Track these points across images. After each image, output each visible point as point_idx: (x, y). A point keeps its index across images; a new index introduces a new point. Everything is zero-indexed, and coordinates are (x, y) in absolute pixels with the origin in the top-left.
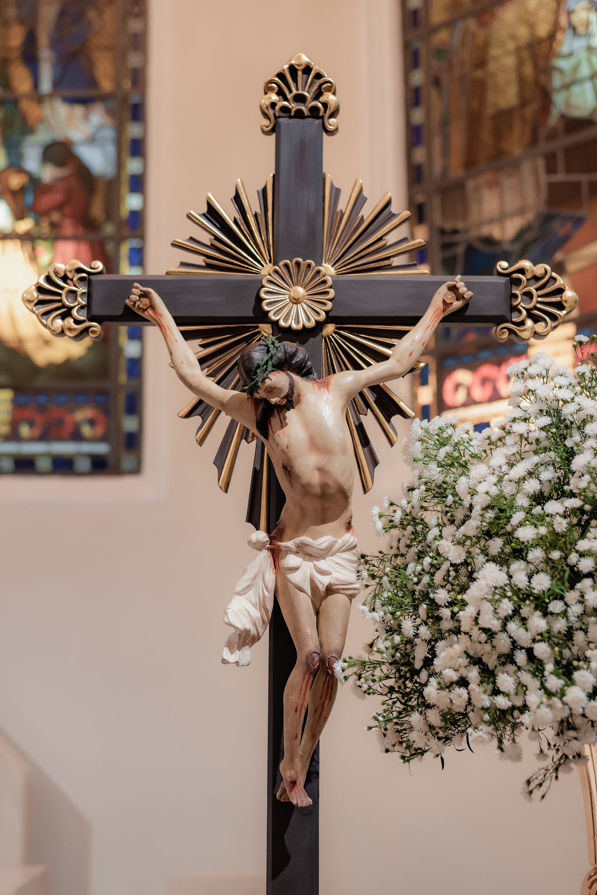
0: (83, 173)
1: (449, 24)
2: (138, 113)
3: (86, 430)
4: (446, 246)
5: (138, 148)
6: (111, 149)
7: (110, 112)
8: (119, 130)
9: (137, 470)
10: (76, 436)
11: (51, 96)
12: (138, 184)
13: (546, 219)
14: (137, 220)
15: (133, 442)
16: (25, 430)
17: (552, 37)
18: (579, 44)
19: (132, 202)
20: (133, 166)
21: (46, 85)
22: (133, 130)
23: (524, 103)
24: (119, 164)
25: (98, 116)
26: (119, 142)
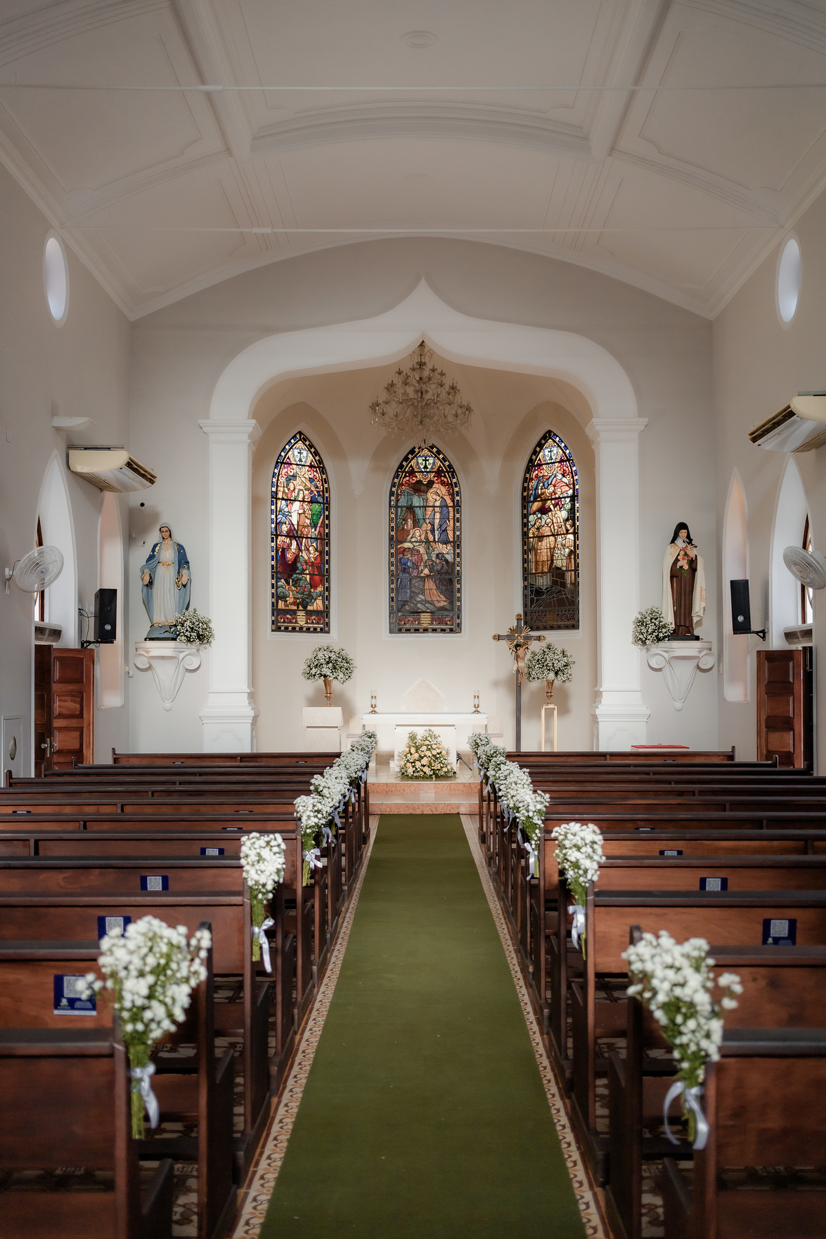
0: (446, 561)
1: (533, 538)
2: (459, 546)
3: (448, 623)
4: (531, 587)
5: (459, 555)
6: (452, 555)
7: (451, 545)
8: (454, 551)
9: (460, 632)
10: (446, 624)
11: (438, 542)
12: (460, 564)
13: (552, 587)
14: (459, 573)
15: (459, 625)
16: (434, 623)
17: (554, 548)
18: (559, 552)
19: (458, 568)
20: (458, 559)
21: (437, 540)
22: (458, 551)
23: (548, 561)
24: (455, 559)
25: (449, 547)
26: (454, 554)
